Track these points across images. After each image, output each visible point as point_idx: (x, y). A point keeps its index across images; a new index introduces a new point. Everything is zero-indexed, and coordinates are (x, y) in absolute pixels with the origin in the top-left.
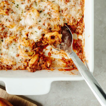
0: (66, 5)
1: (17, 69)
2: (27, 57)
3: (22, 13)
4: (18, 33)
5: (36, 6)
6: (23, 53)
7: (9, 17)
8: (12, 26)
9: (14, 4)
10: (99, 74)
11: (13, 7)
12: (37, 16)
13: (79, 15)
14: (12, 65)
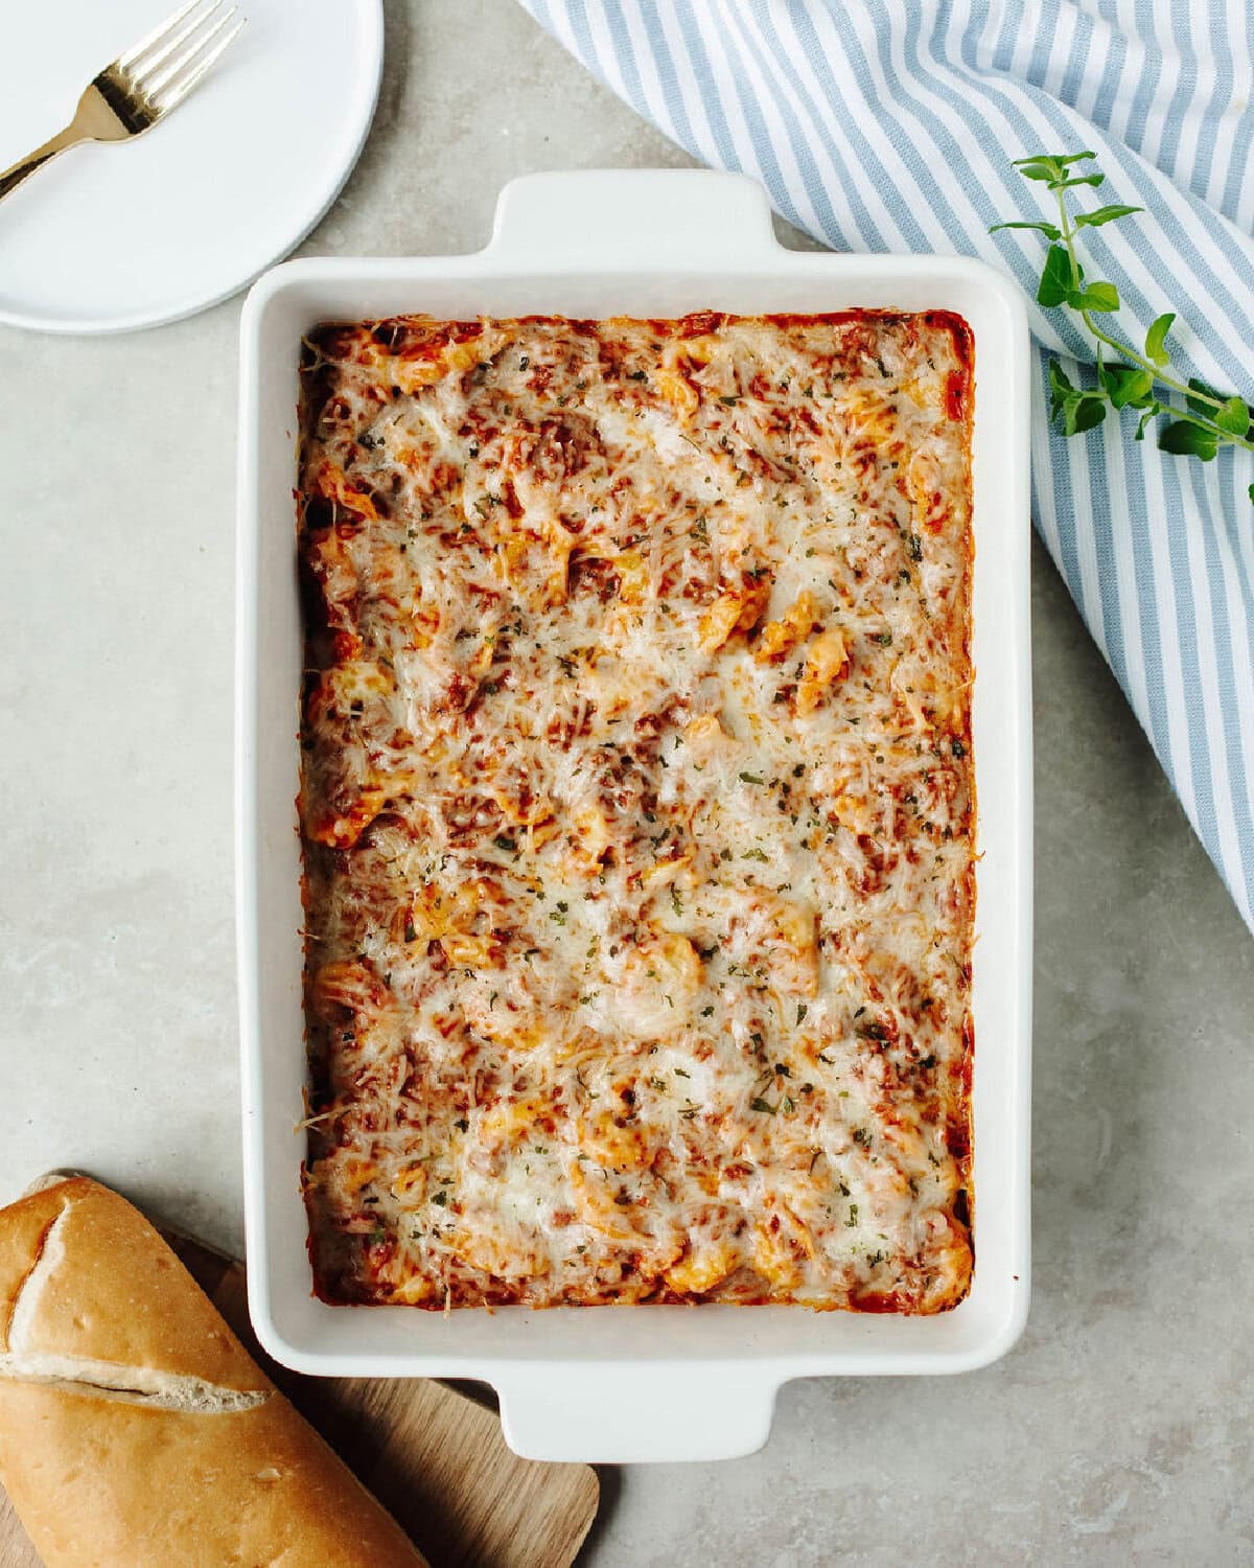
0: (860, 905)
1: (554, 1303)
2: (624, 1236)
3: (591, 953)
4: (565, 1079)
5: (679, 913)
6: (603, 1212)
7: (510, 982)
8: (526, 1036)
9: (541, 896)
10: (1048, 1339)
11: (535, 919)
12: (695, 984)
13: (942, 956)
14: (522, 1281)
